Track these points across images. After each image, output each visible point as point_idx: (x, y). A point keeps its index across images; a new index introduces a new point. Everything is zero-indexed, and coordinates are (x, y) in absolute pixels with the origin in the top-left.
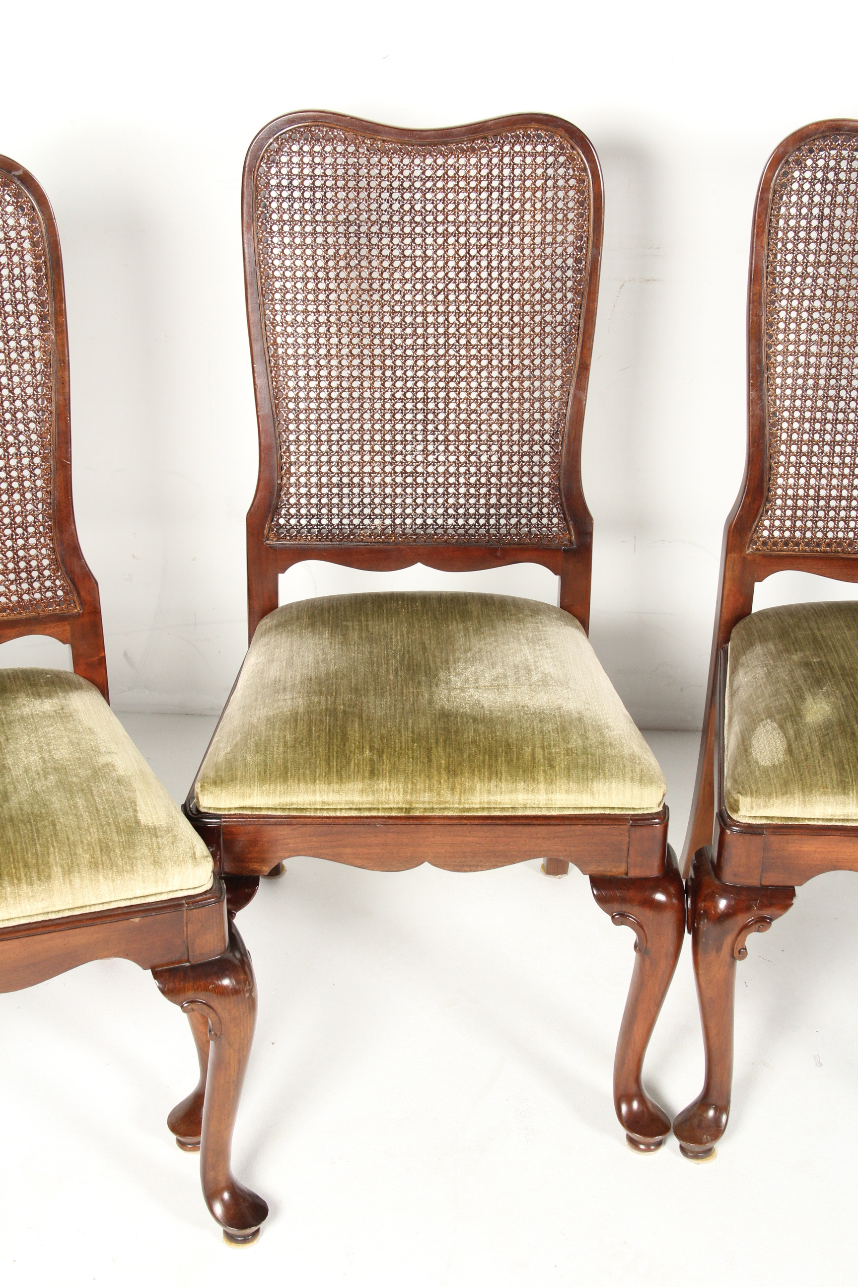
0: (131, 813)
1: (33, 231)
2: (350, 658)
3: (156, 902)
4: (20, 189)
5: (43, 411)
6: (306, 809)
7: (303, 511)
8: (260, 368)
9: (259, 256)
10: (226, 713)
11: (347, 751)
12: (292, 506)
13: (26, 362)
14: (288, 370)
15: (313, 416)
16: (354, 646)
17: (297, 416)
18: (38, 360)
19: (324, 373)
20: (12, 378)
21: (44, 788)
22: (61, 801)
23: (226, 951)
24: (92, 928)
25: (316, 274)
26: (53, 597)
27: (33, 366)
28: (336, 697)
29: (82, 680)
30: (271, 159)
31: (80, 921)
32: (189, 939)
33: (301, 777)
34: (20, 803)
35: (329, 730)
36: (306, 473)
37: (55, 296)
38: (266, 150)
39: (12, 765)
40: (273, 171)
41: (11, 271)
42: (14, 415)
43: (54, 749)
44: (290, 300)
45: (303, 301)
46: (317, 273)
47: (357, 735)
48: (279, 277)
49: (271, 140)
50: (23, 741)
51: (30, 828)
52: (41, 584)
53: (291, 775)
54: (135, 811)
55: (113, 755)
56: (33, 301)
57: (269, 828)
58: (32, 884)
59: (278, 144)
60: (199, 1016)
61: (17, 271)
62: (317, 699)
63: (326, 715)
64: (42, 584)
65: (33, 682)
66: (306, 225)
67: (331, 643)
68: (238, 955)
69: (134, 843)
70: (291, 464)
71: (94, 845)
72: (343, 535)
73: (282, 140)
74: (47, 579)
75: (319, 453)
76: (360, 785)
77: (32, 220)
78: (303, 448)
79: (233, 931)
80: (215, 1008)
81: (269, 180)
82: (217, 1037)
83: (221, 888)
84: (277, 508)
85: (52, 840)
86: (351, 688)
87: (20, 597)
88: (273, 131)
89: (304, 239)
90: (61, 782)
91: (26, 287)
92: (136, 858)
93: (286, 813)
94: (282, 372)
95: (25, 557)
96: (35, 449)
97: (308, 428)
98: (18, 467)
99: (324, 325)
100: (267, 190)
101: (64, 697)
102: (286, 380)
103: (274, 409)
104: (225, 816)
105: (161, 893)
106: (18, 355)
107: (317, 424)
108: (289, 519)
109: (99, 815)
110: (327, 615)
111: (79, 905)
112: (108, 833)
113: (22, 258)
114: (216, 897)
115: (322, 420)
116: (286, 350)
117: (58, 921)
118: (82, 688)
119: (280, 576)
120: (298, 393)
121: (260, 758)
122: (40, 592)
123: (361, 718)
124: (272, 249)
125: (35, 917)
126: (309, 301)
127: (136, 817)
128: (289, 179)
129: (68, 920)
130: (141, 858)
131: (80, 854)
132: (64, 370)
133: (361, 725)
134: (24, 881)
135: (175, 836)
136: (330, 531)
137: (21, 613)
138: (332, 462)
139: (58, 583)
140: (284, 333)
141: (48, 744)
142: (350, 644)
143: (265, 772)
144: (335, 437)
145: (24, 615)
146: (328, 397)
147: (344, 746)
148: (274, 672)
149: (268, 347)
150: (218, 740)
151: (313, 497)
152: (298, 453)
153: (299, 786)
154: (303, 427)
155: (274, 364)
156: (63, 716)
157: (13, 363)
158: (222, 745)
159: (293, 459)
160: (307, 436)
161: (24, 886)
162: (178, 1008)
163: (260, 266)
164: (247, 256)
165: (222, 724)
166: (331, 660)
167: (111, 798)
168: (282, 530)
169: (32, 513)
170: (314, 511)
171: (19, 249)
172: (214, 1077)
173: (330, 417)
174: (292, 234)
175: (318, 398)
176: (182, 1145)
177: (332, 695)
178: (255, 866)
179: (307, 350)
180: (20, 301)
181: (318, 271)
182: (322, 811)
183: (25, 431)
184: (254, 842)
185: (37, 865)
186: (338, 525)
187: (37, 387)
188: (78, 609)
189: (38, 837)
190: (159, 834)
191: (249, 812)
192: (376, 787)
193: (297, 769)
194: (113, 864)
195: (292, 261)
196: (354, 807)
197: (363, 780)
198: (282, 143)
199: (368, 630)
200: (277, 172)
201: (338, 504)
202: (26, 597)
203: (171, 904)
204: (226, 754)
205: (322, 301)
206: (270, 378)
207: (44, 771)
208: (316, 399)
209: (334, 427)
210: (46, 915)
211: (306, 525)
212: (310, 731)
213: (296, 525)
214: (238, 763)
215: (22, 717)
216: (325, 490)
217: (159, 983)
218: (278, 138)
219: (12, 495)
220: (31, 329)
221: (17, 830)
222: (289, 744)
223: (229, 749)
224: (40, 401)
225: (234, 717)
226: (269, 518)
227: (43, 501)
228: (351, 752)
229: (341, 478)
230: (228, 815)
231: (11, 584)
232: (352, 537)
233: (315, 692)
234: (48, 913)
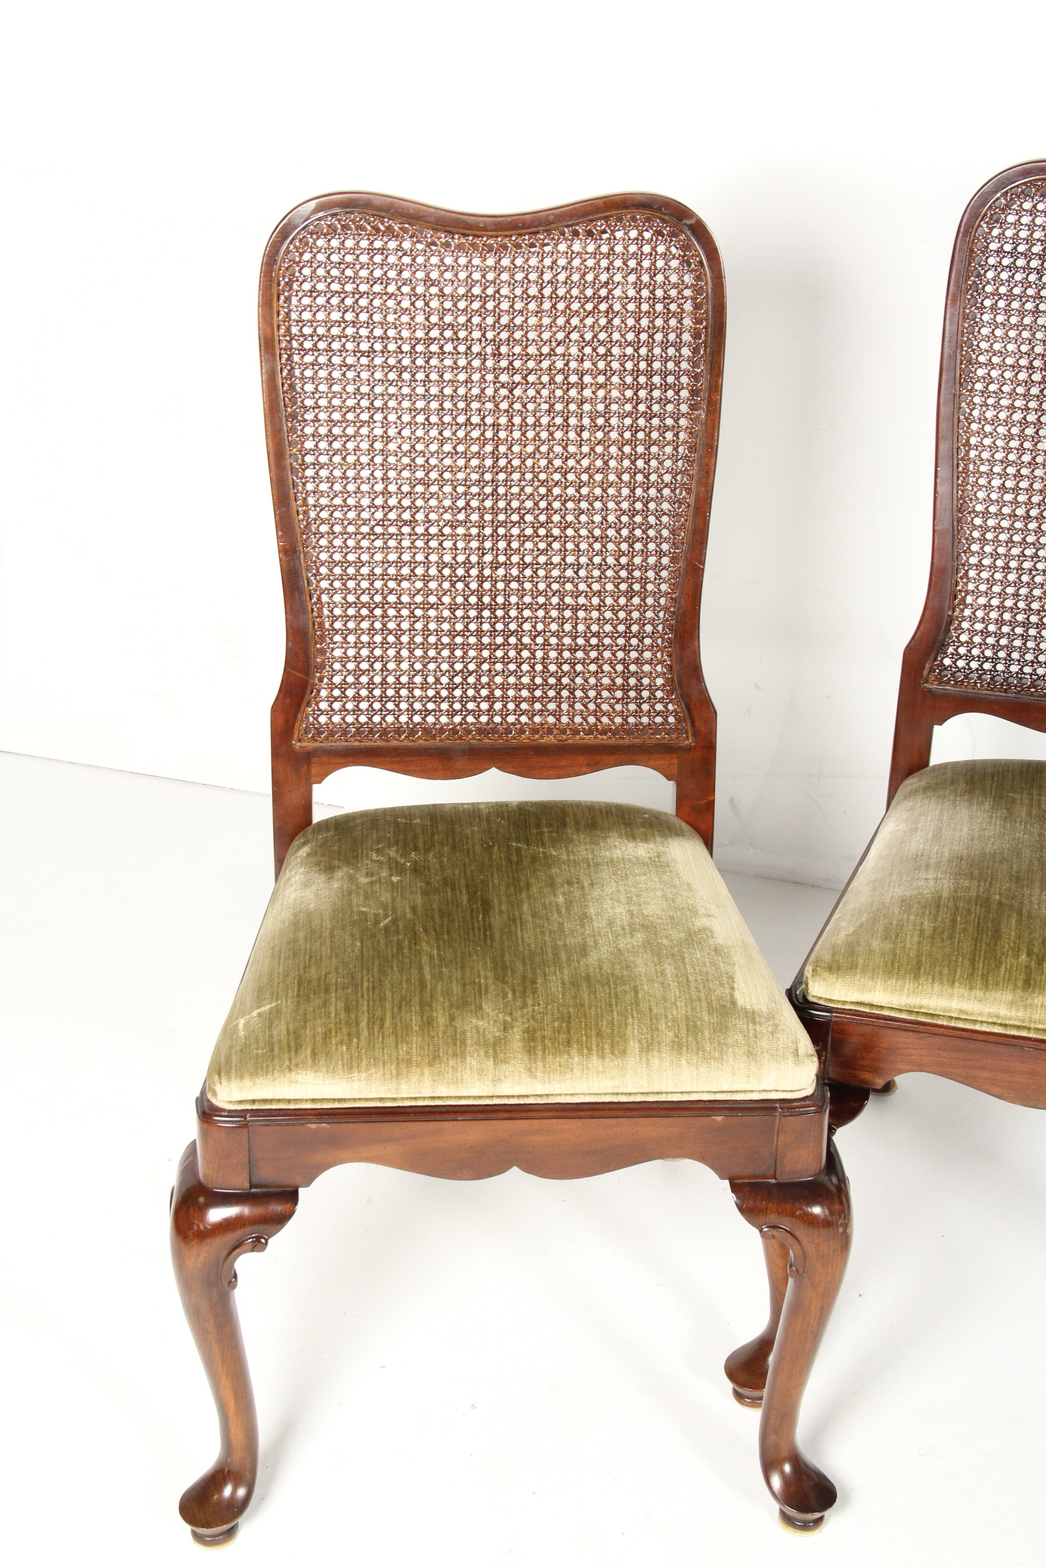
0: (727, 991)
1: (698, 291)
2: (1014, 839)
3: (745, 1101)
4: (690, 240)
5: (680, 503)
6: (938, 1016)
7: (975, 652)
8: (944, 472)
9: (963, 336)
10: (851, 886)
11: (998, 952)
12: (962, 645)
13: (668, 444)
14: (980, 477)
15: (1003, 537)
16: (1020, 825)
17: (983, 535)
18: (682, 443)
19: (1024, 484)
20: (649, 461)
21: (629, 946)
22: (647, 965)
23: (820, 1172)
24: (666, 1120)
25: (1031, 363)
26: (663, 724)
27: (676, 449)
28: (991, 884)
29: (684, 825)
30: (995, 217)
31: (654, 1109)
32: (779, 1152)
33: (937, 975)
34: (599, 960)
35: (979, 923)
36: (985, 606)
37: (712, 368)
38: (990, 207)
39: (595, 915)
40: (995, 232)
41: (666, 336)
42: (645, 505)
43: (644, 902)
44: (994, 392)
45: (1010, 394)
46: (1032, 361)
47: (1013, 933)
48: (984, 364)
49: (998, 195)
50: (610, 888)
51: (608, 991)
52: (651, 706)
53: (925, 971)
54: (732, 988)
55: (712, 918)
56: (687, 373)
57: (889, 1032)
58: (603, 1058)
59: (1006, 200)
60: (776, 1246)
61: (672, 337)
62: (966, 884)
63: (976, 905)
64: (653, 706)
65: (627, 821)
66: (1027, 301)
67: (991, 817)
68: (834, 1180)
69: (726, 1027)
70: (967, 593)
71: (680, 1022)
72: (1021, 687)
73: (1012, 195)
74: (659, 702)
75: (1004, 583)
76: (1009, 996)
77: (698, 278)
78: (985, 575)
79: (832, 1150)
80: (800, 1239)
81: (988, 244)
82: (798, 1274)
83: (823, 1096)
84: (943, 645)
85: (632, 1009)
86: (1011, 876)
87: (625, 719)
88: (1003, 183)
89: (1022, 319)
90: (649, 943)
91: (680, 356)
92: (726, 1044)
93: (913, 1017)
94: (971, 480)
95: (637, 672)
96: (665, 547)
97: (995, 550)
98: (642, 566)
99: (1032, 426)
100: (984, 255)
101: (662, 842)
102: (975, 489)
103: (955, 524)
104: (837, 1011)
105: (752, 1091)
106: (660, 435)
107: (1007, 546)
108: (957, 660)
109: (689, 986)
110: (989, 782)
111: (654, 1091)
112: (698, 1010)
113: (680, 322)
114: (817, 1106)
115: (1014, 542)
116: (980, 453)
117: (628, 1105)
118: (684, 835)
119: (936, 728)
120: (988, 507)
121: (888, 946)
122: (649, 716)
123: (1020, 913)
124: (980, 329)
125: (602, 1096)
126: (1017, 394)
127: (732, 995)
128: (1014, 243)
129: (639, 1106)
130: (733, 1046)
131: (662, 1031)
132: (711, 457)
133: (1019, 922)
134: (594, 1052)
135: (776, 1026)
136: (1006, 680)
137: (624, 738)
138: (1020, 596)
139: (670, 707)
140: (982, 433)
141: (638, 896)
142: (1016, 822)
143: (893, 964)
144: (1027, 565)
145: (627, 741)
146: (1025, 515)
147: (996, 944)
148: (916, 844)
149: (958, 448)
150: (839, 918)
151: (990, 636)
152: (978, 580)
153: (933, 986)
154: (988, 549)
155: (963, 469)
156: (659, 865)
157: (653, 444)
158: (843, 924)
159: (971, 587)
160: (992, 560)
161: (594, 1058)
162: (756, 1232)
163: (962, 347)
164: (947, 335)
165: (845, 899)
166: (990, 837)
167: (705, 969)
168: (945, 673)
169: (652, 622)
170: (988, 653)
171: (679, 310)
172: (789, 1323)
173: (1024, 539)
174: (1007, 311)
175: (1013, 516)
176: (739, 1397)
177: (986, 880)
178: (866, 1076)
179: (1007, 455)
180: (671, 372)
181: (1035, 359)
182: (958, 1021)
183: (656, 524)
184: (868, 1047)
185: (612, 1036)
186: (1017, 673)
187: (676, 475)
188: (690, 741)
189: (616, 1003)
190: (757, 1020)
191: (867, 1010)
192: (1029, 1001)
193: (933, 965)
194: (699, 1048)
195: (1003, 345)
196: (999, 1021)
197: (1014, 989)
198: (1012, 199)
199: (1039, 806)
200: (1000, 234)
201: (1020, 648)
202: (631, 720)
203: (763, 1105)
204: (847, 935)
205: (1034, 396)
206: (955, 486)
207: (631, 927)
208: (1010, 516)
209: (1028, 552)
210: (615, 1096)
211: (977, 670)
212: (954, 921)
213: (964, 668)
214: (861, 949)
215: (612, 861)
216: (1006, 629)
217: (737, 1197)
218: (1007, 192)
219: (631, 599)
220: (679, 405)
221: (593, 992)
222: (927, 933)
223: (851, 930)
224: (677, 491)
225: (861, 892)
226: (932, 656)
227: (666, 609)
228: (1003, 954)
229: (1029, 616)
230: (841, 1009)
231: (617, 703)
232: (1032, 690)
233: (965, 875)
234: (617, 1094)
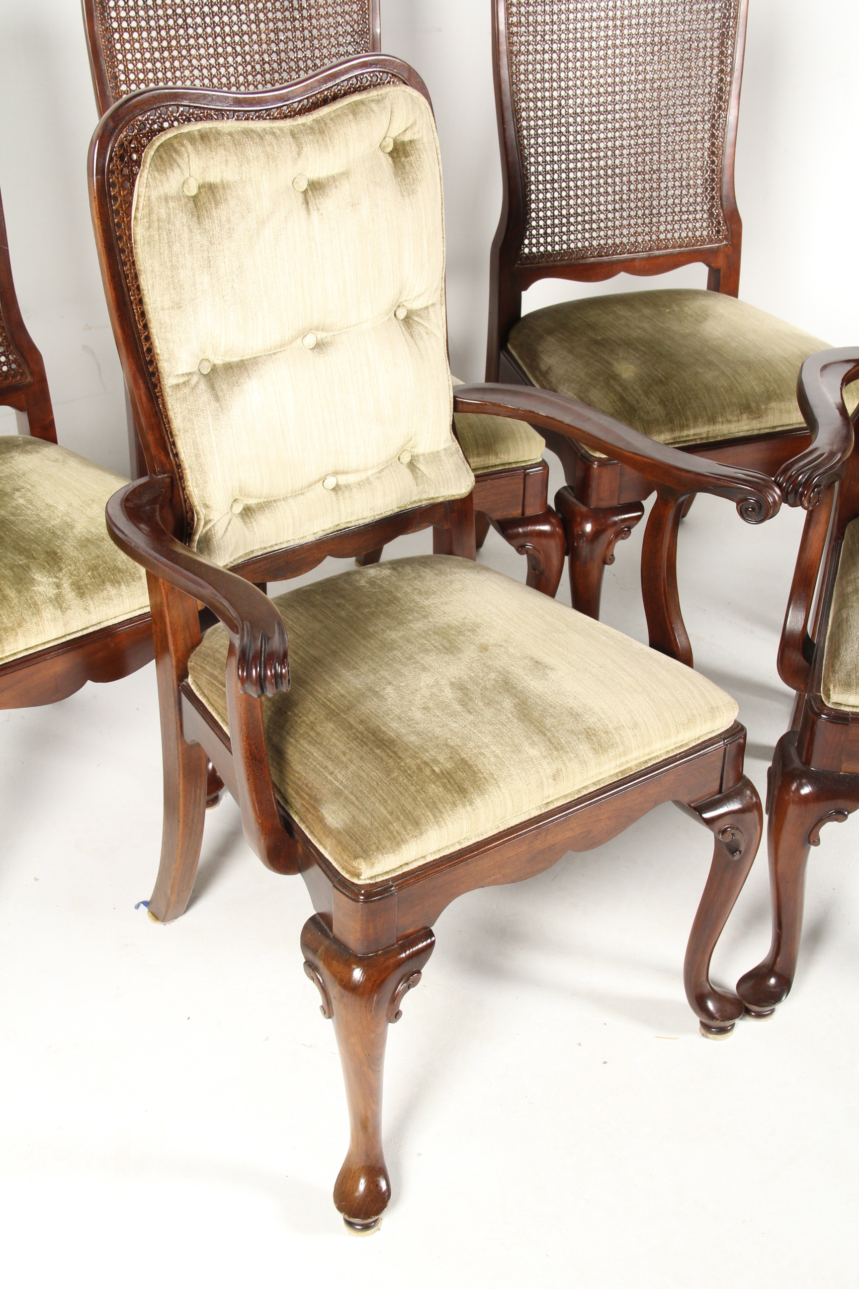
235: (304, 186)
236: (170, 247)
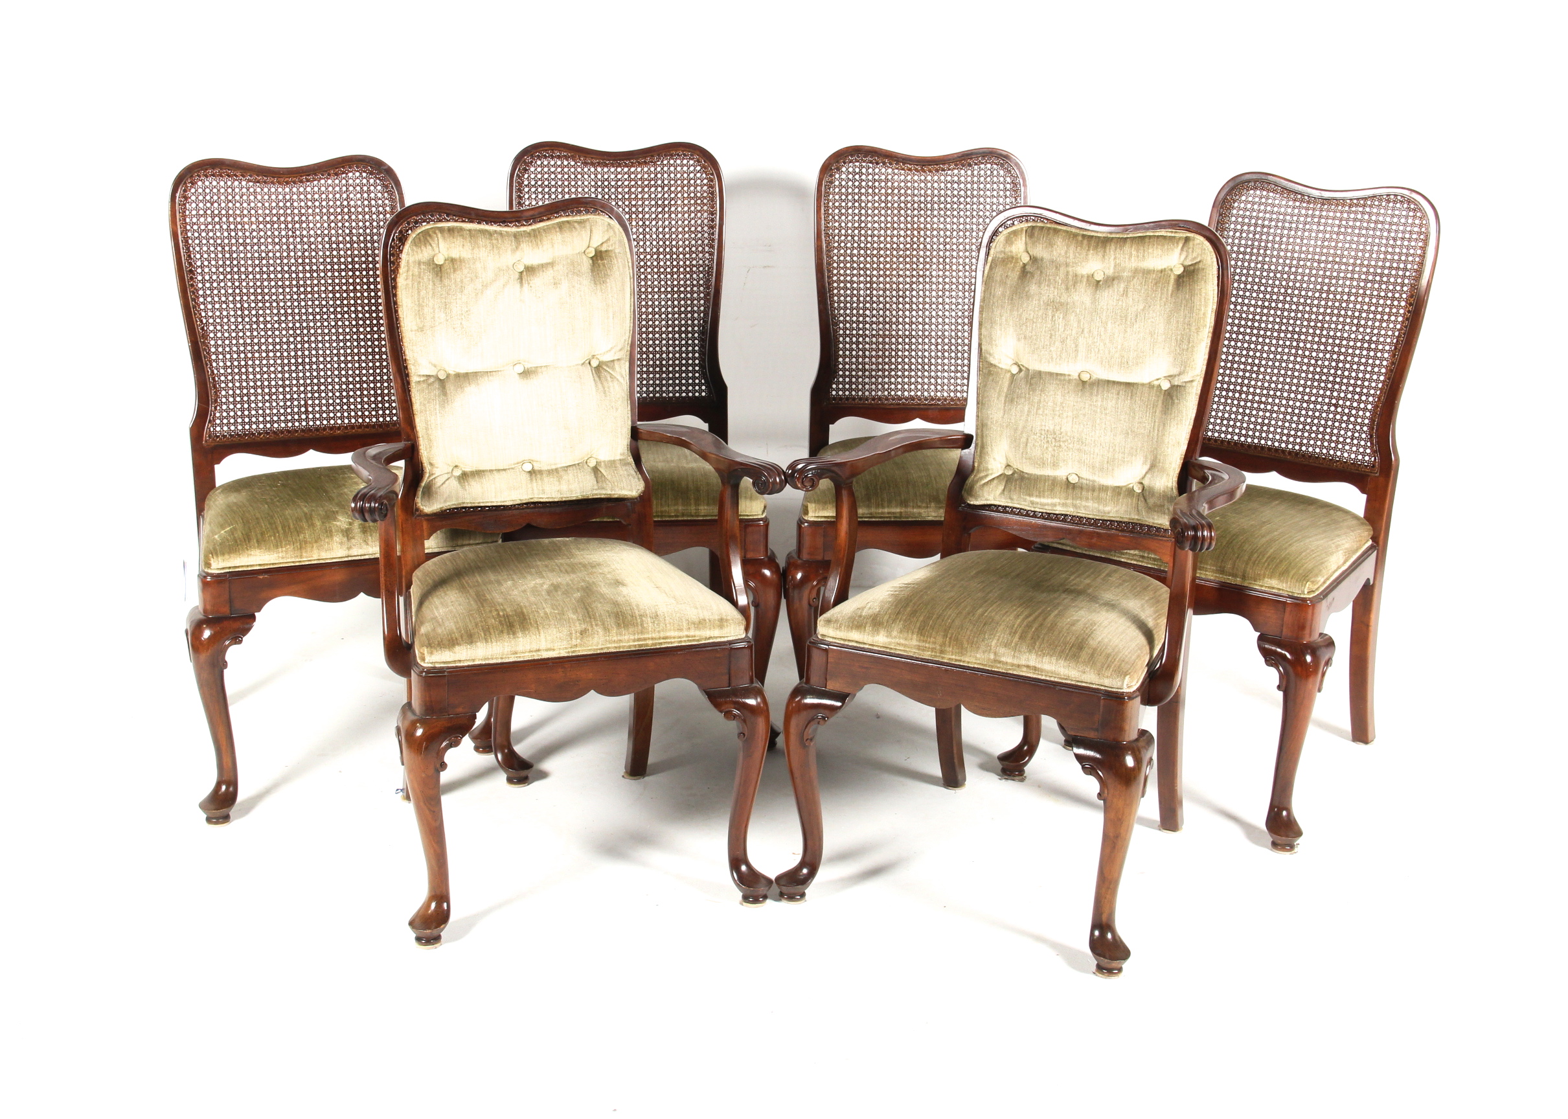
235: (522, 268)
236: (419, 292)
